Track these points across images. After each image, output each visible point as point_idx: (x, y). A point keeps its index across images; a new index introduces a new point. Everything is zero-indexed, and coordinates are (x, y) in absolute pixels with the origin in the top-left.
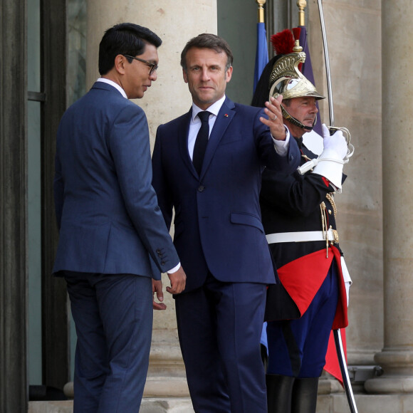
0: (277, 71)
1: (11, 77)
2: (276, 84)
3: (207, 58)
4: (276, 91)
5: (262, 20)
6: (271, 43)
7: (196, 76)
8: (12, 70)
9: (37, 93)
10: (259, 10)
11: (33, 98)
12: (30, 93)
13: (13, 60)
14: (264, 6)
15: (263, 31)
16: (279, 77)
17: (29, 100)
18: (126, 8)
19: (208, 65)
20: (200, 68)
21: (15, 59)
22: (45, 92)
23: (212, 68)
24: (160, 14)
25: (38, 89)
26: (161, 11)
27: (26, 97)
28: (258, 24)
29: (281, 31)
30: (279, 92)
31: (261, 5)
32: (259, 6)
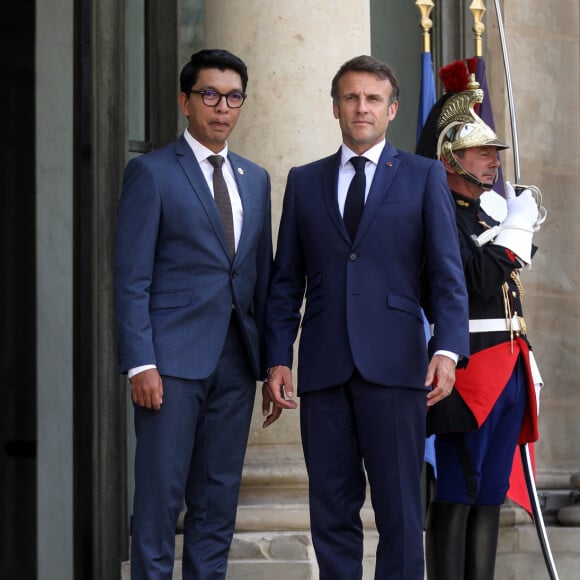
0: (447, 114)
1: (107, 121)
2: (446, 131)
3: (365, 84)
4: (446, 139)
5: (427, 49)
6: (439, 79)
7: (350, 108)
8: (109, 113)
9: (140, 142)
10: (424, 36)
11: (135, 148)
12: (132, 143)
13: (110, 100)
14: (430, 32)
15: (428, 63)
16: (449, 121)
17: (131, 151)
18: (255, 34)
19: (367, 93)
20: (356, 97)
21: (113, 100)
22: (151, 140)
23: (372, 98)
24: (297, 41)
25: (142, 137)
26: (300, 37)
27: (127, 147)
28: (422, 55)
29: (451, 63)
30: (449, 140)
31: (427, 30)
32: (424, 31)
